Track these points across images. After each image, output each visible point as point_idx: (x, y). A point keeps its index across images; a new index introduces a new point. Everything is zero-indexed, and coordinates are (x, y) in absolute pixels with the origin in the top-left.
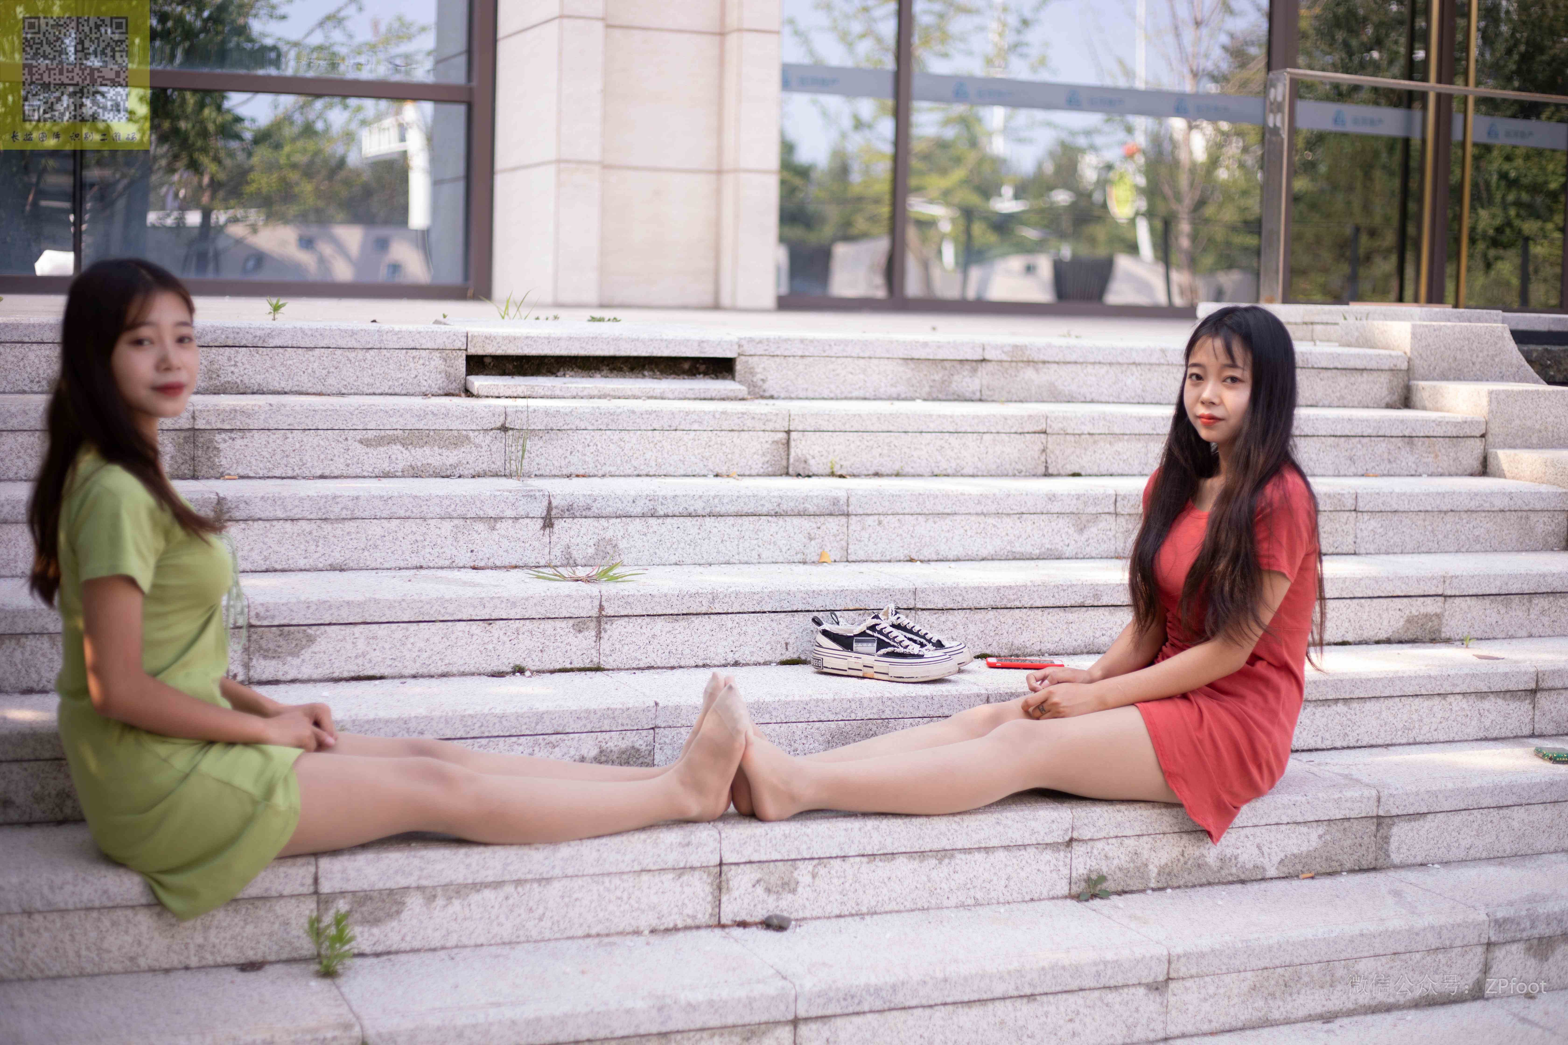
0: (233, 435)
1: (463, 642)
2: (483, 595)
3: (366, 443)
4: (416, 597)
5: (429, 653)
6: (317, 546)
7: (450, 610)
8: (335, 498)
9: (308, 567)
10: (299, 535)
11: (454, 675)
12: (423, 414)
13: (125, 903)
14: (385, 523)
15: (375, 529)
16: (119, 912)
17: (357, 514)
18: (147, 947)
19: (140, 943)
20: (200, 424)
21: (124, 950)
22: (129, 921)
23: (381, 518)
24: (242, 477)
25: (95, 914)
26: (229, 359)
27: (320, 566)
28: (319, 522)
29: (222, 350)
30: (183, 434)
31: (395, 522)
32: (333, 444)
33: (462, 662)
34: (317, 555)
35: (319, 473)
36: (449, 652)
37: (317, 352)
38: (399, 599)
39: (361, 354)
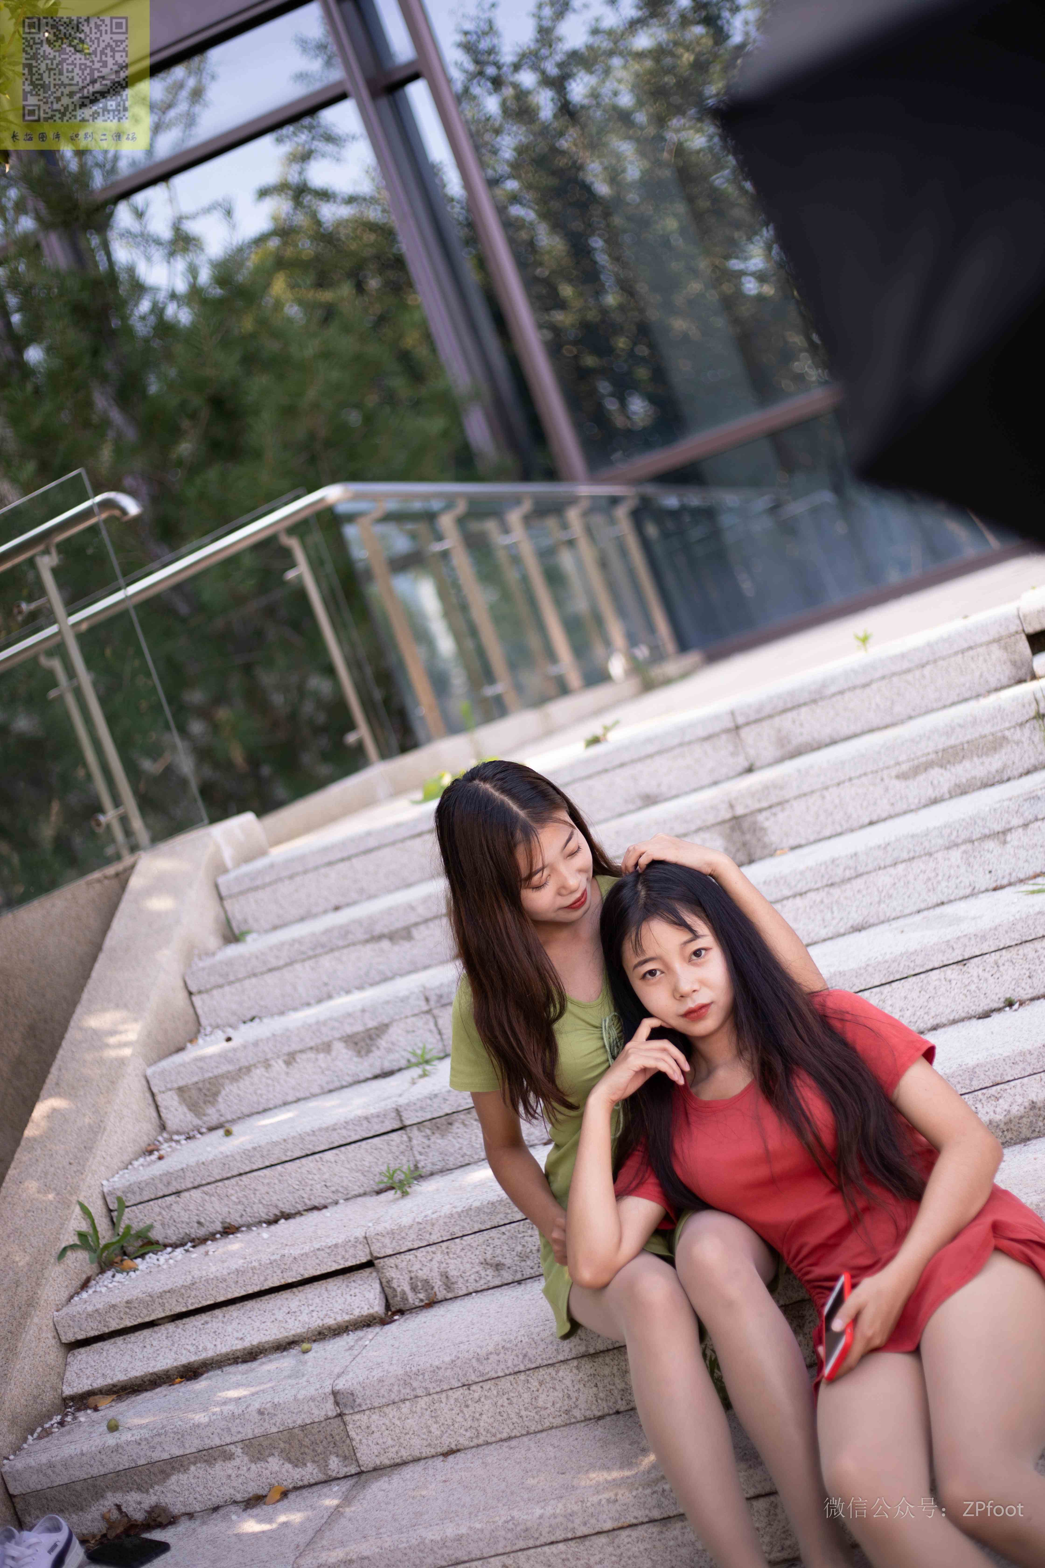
0: (774, 810)
1: (943, 989)
2: (949, 937)
3: (903, 776)
4: (880, 958)
5: (911, 1010)
6: (832, 912)
7: (918, 962)
8: (833, 861)
9: (830, 935)
10: (811, 907)
11: (944, 1026)
12: (950, 731)
13: (546, 1363)
14: (892, 871)
15: (883, 879)
16: (542, 1371)
17: (861, 870)
18: (577, 1400)
19: (569, 1397)
20: (740, 811)
21: (558, 1406)
22: (553, 1378)
23: (885, 867)
24: (793, 848)
25: (522, 1377)
26: (794, 722)
27: (842, 931)
28: (826, 889)
29: (784, 716)
30: (727, 825)
31: (901, 867)
32: (871, 788)
33: (949, 1010)
34: (834, 922)
35: (867, 821)
36: (931, 1003)
37: (874, 686)
38: (863, 965)
39: (918, 673)
